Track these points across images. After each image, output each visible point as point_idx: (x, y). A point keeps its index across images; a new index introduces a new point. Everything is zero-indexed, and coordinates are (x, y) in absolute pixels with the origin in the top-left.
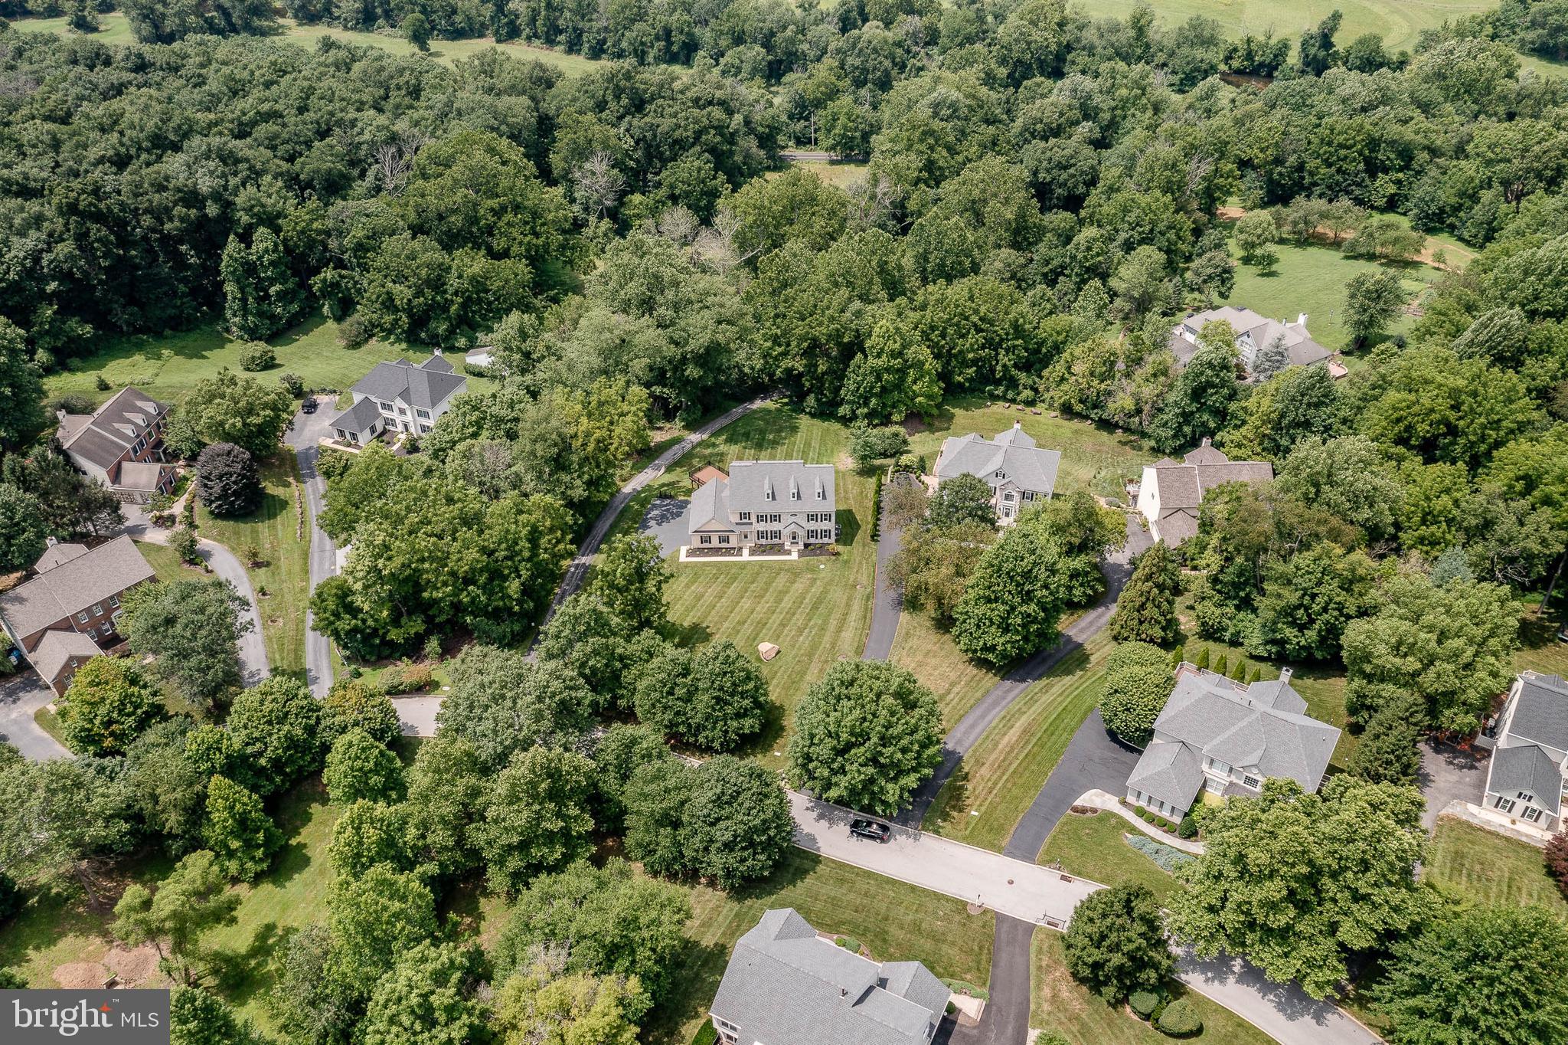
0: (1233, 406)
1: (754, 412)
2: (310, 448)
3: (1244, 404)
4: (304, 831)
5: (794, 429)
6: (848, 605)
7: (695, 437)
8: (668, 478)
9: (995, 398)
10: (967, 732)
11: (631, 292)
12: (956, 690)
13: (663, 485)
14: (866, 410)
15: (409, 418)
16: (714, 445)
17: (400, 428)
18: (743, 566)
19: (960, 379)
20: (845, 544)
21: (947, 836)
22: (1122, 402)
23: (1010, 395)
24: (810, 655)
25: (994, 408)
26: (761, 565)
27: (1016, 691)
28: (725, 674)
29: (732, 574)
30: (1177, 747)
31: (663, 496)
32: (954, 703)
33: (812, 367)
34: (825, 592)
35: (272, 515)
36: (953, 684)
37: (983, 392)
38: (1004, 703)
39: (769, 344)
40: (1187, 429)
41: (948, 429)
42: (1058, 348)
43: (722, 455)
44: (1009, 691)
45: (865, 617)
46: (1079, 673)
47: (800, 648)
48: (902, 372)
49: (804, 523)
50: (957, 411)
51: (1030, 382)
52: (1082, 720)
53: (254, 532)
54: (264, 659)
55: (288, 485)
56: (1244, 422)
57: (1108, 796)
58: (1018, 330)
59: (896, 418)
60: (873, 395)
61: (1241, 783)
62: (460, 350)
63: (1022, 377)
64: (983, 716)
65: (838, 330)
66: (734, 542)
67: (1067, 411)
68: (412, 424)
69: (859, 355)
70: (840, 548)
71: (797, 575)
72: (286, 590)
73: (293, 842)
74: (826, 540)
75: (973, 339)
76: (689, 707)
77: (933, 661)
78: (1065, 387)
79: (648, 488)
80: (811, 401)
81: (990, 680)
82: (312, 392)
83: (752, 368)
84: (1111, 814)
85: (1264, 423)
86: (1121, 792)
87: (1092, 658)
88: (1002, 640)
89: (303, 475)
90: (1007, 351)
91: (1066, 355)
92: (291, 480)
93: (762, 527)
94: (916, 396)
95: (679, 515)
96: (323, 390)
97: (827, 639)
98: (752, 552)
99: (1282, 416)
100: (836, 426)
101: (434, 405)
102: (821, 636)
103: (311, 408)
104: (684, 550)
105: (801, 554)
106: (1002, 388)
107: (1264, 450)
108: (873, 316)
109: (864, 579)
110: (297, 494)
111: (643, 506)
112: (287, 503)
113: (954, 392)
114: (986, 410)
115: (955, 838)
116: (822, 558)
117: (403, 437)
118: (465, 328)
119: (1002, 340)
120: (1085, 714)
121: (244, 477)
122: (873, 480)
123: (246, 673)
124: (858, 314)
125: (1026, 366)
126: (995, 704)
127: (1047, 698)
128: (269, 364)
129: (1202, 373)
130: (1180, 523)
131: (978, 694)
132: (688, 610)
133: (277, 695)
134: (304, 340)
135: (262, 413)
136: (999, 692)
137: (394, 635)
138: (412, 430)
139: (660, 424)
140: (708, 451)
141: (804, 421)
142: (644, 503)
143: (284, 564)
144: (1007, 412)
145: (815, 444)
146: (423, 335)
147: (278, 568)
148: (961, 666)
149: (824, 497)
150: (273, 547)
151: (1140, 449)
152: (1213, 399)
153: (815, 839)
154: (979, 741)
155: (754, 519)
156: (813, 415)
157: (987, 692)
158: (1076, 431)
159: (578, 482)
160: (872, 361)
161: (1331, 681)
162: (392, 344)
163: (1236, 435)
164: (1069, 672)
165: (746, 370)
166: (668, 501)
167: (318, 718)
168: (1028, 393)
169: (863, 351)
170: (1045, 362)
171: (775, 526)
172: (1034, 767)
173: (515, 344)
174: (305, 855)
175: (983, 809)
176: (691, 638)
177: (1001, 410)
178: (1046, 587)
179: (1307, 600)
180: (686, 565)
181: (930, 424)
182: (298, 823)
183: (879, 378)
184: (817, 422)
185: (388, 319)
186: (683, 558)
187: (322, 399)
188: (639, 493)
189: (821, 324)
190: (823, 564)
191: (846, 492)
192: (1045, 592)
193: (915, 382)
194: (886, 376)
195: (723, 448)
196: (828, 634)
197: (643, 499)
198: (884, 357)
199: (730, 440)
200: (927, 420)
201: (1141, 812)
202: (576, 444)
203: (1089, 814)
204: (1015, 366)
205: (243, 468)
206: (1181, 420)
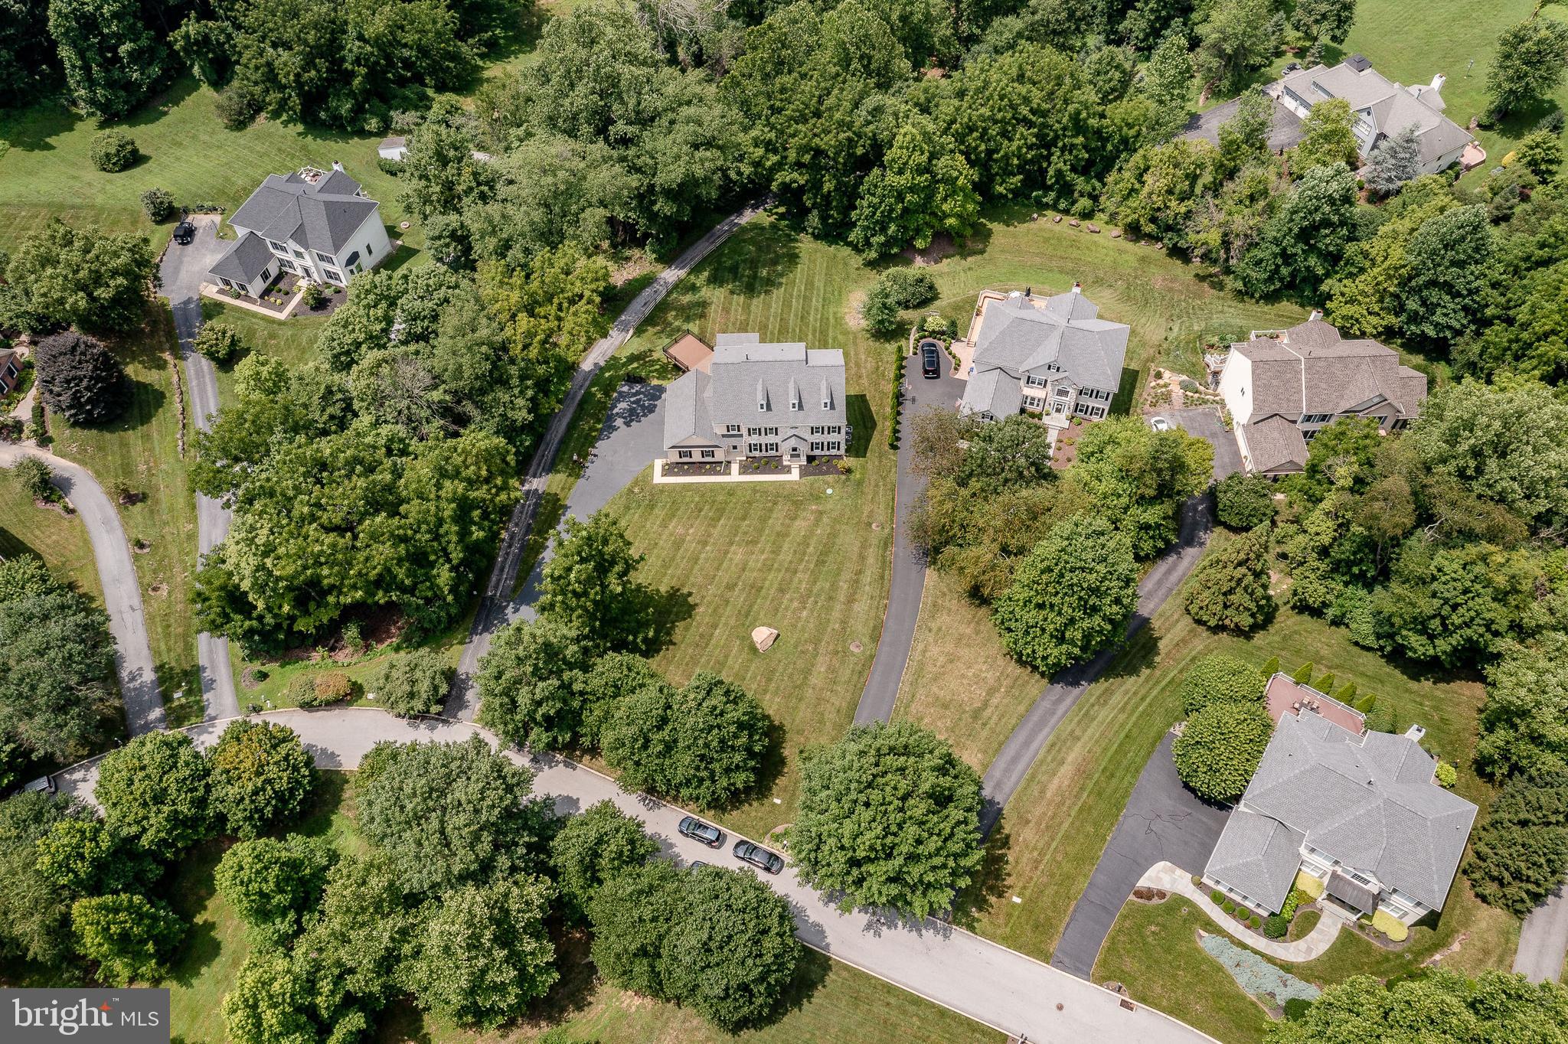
0: (1351, 249)
1: (744, 230)
2: (189, 301)
3: (1365, 245)
4: (210, 904)
5: (793, 258)
6: (862, 558)
7: (671, 275)
8: (637, 345)
9: (1042, 207)
10: (1007, 770)
11: (580, 102)
12: (994, 701)
13: (632, 358)
14: (883, 239)
15: (308, 262)
16: (694, 288)
17: (300, 272)
18: (731, 490)
19: (1000, 189)
20: (857, 456)
21: (984, 934)
22: (1205, 233)
23: (1062, 205)
24: (816, 642)
25: (1042, 221)
26: (755, 488)
27: (1069, 701)
28: (711, 728)
29: (717, 503)
30: (1270, 828)
31: (633, 379)
32: (992, 722)
33: (816, 185)
34: (833, 535)
35: (145, 418)
36: (992, 692)
37: (1028, 197)
38: (1053, 720)
39: (760, 151)
40: (1285, 271)
41: (982, 252)
42: (1128, 146)
43: (704, 304)
44: (1059, 701)
45: (882, 577)
46: (1145, 672)
47: (803, 630)
48: (929, 192)
49: (808, 436)
50: (996, 227)
51: (1089, 188)
52: (1149, 754)
53: (124, 445)
54: (145, 652)
55: (162, 365)
56: (1362, 270)
57: (1179, 872)
58: (1078, 125)
59: (920, 244)
60: (891, 220)
61: (1348, 877)
62: (370, 134)
63: (1080, 183)
64: (1027, 744)
65: (849, 140)
66: (719, 456)
67: (1134, 231)
68: (313, 270)
69: (876, 171)
70: (849, 462)
71: (798, 504)
72: (169, 538)
73: (199, 920)
74: (834, 452)
75: (1024, 136)
76: (667, 762)
77: (965, 653)
78: (1133, 203)
79: (613, 363)
80: (814, 219)
81: (1036, 685)
82: (186, 211)
83: (739, 173)
84: (1181, 901)
85: (1390, 277)
86: (1196, 867)
87: (1161, 645)
88: (1056, 652)
89: (183, 347)
90: (1063, 150)
91: (1137, 158)
92: (167, 356)
93: (755, 439)
94: (946, 216)
95: (651, 409)
96: (201, 208)
97: (836, 614)
98: (744, 469)
99: (1416, 273)
100: (847, 251)
101: (337, 248)
102: (829, 609)
103: (186, 236)
104: (659, 464)
105: (804, 472)
106: (1053, 194)
107: (1382, 309)
108: (896, 115)
109: (881, 514)
110: (175, 378)
111: (607, 394)
112: (162, 395)
113: (993, 205)
114: (1032, 225)
115: (993, 938)
116: (830, 478)
117: (303, 283)
118: (376, 102)
119: (1057, 137)
120: (1153, 744)
121: (98, 379)
122: (891, 347)
123: (124, 674)
124: (877, 111)
125: (1084, 169)
126: (1042, 723)
127: (1104, 714)
128: (131, 160)
129: (1317, 210)
130: (1276, 434)
131: (1022, 709)
132: (665, 566)
133: (149, 770)
134: (175, 112)
135: (112, 283)
136: (1046, 704)
137: (301, 626)
138: (315, 276)
139: (628, 253)
140: (687, 299)
141: (806, 245)
142: (608, 388)
143: (163, 495)
144: (1057, 228)
145: (819, 282)
146: (323, 115)
147: (157, 502)
148: (1001, 661)
149: (833, 407)
150: (149, 469)
151: (1220, 286)
152: (1328, 241)
153: (823, 932)
154: (1023, 783)
155: (744, 432)
156: (816, 237)
157: (1033, 705)
158: (1143, 259)
159: (520, 402)
160: (892, 179)
161: (1456, 685)
162: (285, 124)
163: (1350, 287)
164: (1133, 671)
165: (733, 175)
166: (637, 387)
167: (207, 786)
168: (1084, 203)
169: (882, 166)
170: (1109, 163)
171: (771, 439)
172: (1090, 829)
173: (432, 171)
174: (214, 940)
175: (1028, 893)
176: (669, 613)
177: (1049, 225)
178: (1117, 601)
179: (1446, 611)
180: (663, 489)
181: (962, 246)
182: (203, 892)
183: (900, 197)
184: (821, 246)
185: (274, 96)
186: (658, 478)
187: (200, 221)
188: (602, 370)
189: (827, 132)
190: (830, 488)
191: (858, 365)
192: (1115, 608)
193: (945, 199)
194: (908, 197)
195: (705, 293)
196: (838, 607)
197: (608, 379)
198: (908, 174)
199: (715, 280)
200: (958, 240)
201: (1218, 899)
202: (516, 350)
203: (1156, 901)
204: (1073, 169)
205: (96, 368)
206: (1279, 261)
